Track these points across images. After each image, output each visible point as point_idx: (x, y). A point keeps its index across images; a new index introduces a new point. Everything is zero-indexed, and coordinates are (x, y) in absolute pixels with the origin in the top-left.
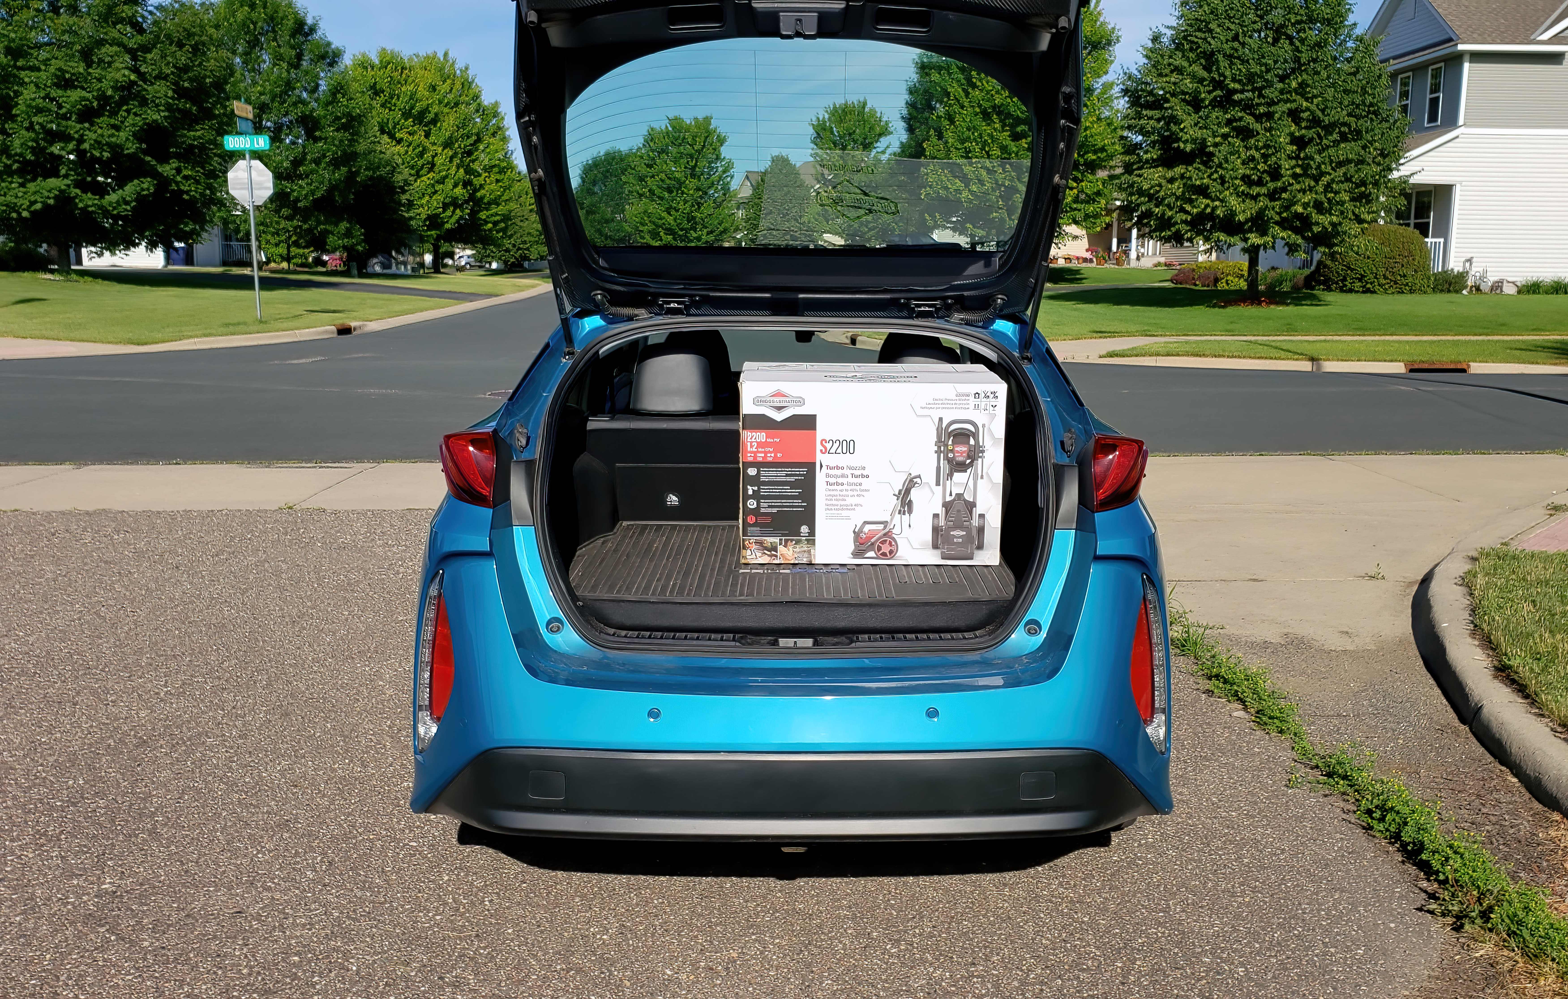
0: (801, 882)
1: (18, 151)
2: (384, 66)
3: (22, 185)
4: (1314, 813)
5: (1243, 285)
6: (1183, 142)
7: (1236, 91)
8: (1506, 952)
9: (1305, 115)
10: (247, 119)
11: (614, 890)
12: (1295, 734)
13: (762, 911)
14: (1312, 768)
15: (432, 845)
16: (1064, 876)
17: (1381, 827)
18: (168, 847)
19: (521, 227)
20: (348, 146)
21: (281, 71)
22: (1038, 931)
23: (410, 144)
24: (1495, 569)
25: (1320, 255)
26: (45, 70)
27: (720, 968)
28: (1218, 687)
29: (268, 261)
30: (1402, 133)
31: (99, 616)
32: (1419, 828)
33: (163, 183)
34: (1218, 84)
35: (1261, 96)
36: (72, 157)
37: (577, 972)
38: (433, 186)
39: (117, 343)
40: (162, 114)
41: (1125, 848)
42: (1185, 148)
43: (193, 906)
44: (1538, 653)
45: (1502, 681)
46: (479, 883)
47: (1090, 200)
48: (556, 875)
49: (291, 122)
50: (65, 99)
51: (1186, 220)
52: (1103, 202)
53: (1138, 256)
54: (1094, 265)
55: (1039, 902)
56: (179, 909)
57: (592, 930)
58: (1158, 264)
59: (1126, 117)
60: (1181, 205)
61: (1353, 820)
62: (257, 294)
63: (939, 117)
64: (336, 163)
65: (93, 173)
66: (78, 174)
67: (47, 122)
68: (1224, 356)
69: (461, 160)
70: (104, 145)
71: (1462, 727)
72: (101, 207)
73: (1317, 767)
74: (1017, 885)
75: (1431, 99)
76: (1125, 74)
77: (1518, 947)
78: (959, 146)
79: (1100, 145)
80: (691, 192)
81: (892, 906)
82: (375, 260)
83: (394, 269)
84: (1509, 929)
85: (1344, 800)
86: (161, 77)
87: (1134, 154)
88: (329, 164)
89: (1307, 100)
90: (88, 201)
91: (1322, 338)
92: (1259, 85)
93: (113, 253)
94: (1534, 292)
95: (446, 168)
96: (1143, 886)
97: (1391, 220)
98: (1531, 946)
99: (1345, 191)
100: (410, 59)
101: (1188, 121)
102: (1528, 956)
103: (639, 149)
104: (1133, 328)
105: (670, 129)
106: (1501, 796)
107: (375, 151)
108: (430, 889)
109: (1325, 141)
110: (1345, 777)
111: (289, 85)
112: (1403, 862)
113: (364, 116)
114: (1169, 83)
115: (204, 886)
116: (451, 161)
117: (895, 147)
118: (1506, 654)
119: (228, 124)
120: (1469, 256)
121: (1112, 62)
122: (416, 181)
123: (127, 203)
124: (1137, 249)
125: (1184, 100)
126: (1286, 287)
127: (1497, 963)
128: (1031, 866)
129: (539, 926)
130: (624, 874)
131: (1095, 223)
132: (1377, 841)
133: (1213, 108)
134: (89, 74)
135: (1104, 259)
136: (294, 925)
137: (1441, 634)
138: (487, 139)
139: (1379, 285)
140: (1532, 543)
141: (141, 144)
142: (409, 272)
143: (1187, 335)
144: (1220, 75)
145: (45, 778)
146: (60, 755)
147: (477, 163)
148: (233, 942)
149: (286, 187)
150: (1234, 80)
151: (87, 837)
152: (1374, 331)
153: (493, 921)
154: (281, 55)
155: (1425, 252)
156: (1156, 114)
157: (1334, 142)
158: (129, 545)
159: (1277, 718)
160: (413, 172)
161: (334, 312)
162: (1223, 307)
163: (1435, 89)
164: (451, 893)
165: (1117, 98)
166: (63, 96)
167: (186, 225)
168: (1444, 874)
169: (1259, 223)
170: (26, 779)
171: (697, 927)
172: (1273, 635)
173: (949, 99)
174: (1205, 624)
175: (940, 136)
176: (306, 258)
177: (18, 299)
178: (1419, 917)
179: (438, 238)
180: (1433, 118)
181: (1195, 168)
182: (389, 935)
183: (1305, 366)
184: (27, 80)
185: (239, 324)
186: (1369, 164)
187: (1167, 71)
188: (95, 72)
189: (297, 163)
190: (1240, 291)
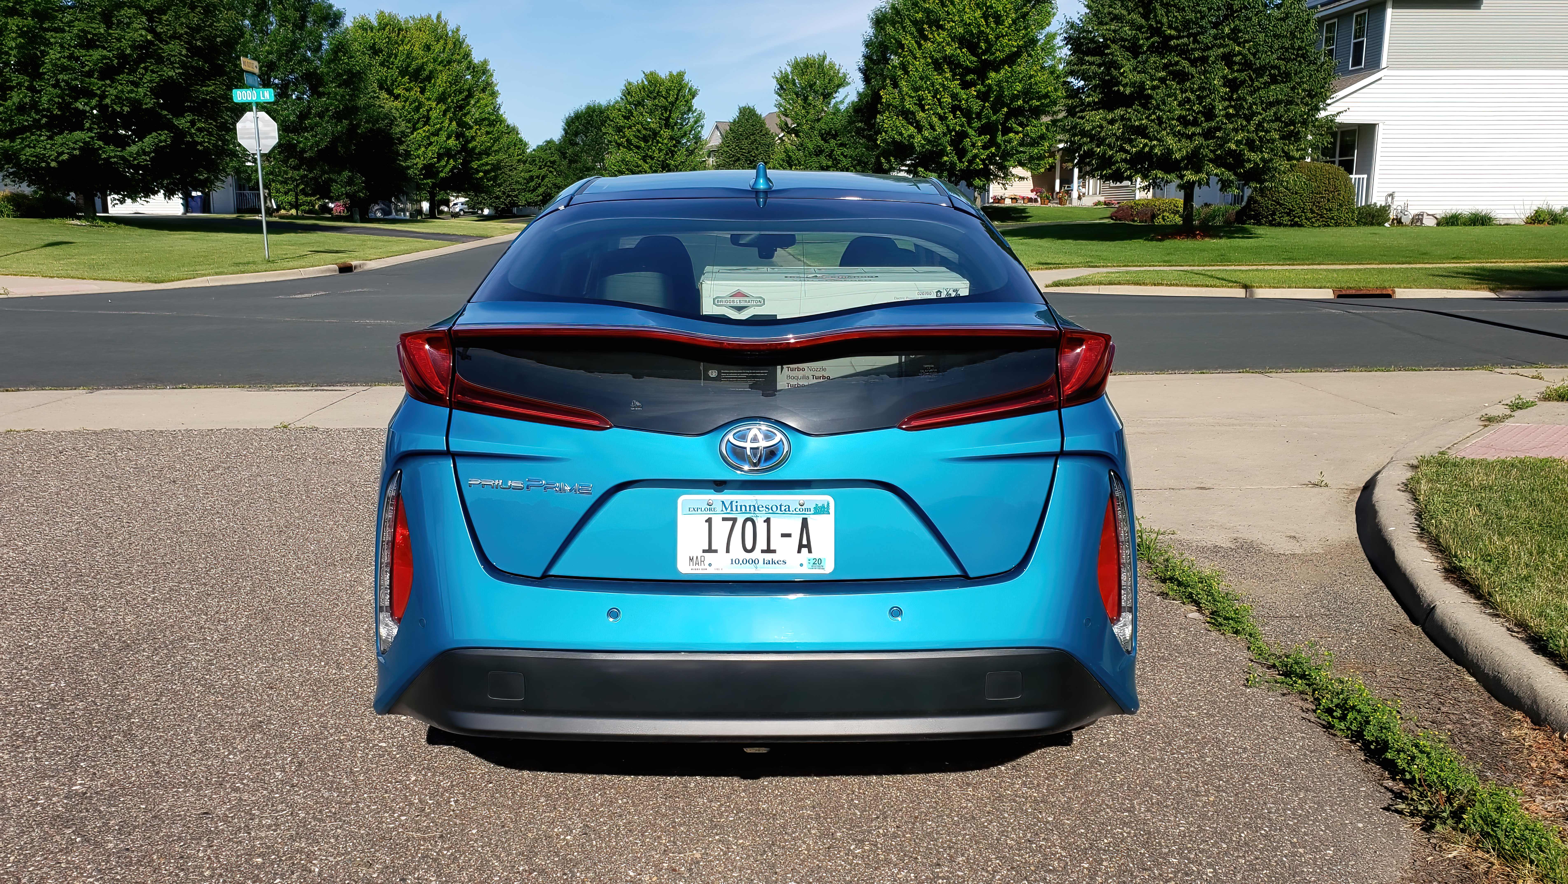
0: (765, 781)
1: (46, 106)
2: (383, 27)
3: (50, 138)
4: (1274, 712)
5: (1178, 220)
6: (1123, 86)
7: (1172, 37)
8: (1480, 853)
9: (1237, 59)
10: (254, 74)
11: (580, 789)
12: (1250, 635)
13: (726, 811)
14: (1268, 668)
15: (401, 746)
16: (1027, 775)
17: (1342, 725)
18: (141, 748)
19: (510, 176)
20: (350, 101)
21: (286, 32)
22: (1003, 832)
23: (407, 99)
24: (1438, 475)
25: (1250, 190)
26: (69, 32)
27: (683, 869)
28: (1172, 590)
29: (279, 208)
30: (1329, 75)
31: (96, 526)
32: (1381, 727)
33: (179, 134)
34: (1156, 31)
35: (1195, 41)
36: (95, 112)
37: (540, 874)
38: (428, 138)
39: (136, 281)
40: (177, 71)
41: (1087, 747)
42: (1124, 91)
43: (161, 807)
44: (1489, 555)
45: (1454, 582)
46: (446, 783)
47: (1034, 143)
48: (523, 775)
49: (296, 79)
50: (87, 58)
51: (1126, 158)
52: (1046, 144)
53: (1079, 196)
54: (1038, 204)
55: (1003, 802)
56: (146, 810)
57: (556, 830)
58: (1099, 203)
59: (1069, 63)
60: (1121, 145)
61: (1313, 719)
62: (264, 237)
63: (894, 67)
64: (338, 116)
65: (115, 127)
66: (101, 128)
67: (72, 80)
68: (1162, 284)
69: (454, 114)
70: (124, 100)
71: (1414, 627)
72: (122, 158)
73: (1274, 666)
74: (980, 784)
75: (1355, 44)
76: (1068, 23)
77: (1494, 849)
78: (913, 95)
79: (1044, 91)
80: (665, 141)
81: (856, 806)
82: (376, 207)
83: (394, 215)
84: (1482, 830)
85: (1302, 699)
86: (175, 36)
87: (1077, 97)
88: (331, 118)
89: (1239, 45)
90: (110, 152)
91: (1254, 267)
92: (1194, 31)
93: (134, 200)
94: (1453, 224)
95: (440, 121)
96: (1107, 786)
97: (1318, 156)
98: (1507, 847)
99: (1275, 130)
100: (407, 21)
101: (1127, 67)
102: (1504, 858)
103: (617, 102)
104: (1076, 260)
105: (646, 83)
106: (1459, 695)
107: (374, 106)
108: (397, 789)
109: (1256, 83)
110: (1303, 676)
111: (294, 45)
112: (1366, 761)
113: (363, 72)
114: (1109, 30)
115: (174, 787)
116: (444, 115)
117: (853, 97)
118: (1456, 556)
119: (238, 80)
120: (1390, 191)
121: (1054, 14)
122: (412, 133)
123: (145, 153)
124: (1078, 190)
125: (1123, 47)
126: (1219, 221)
127: (1472, 865)
128: (994, 765)
129: (503, 827)
130: (590, 773)
131: (1039, 165)
132: (1339, 740)
133: (1152, 52)
134: (110, 35)
135: (1048, 199)
136: (260, 826)
137: (1388, 537)
138: (477, 95)
139: (1306, 219)
140: (1470, 451)
141: (157, 99)
142: (408, 218)
143: (1128, 266)
144: (1157, 22)
145: (28, 680)
146: (44, 659)
147: (469, 117)
148: (198, 843)
149: (293, 139)
150: (1170, 27)
151: (63, 738)
152: (1303, 261)
153: (458, 822)
154: (286, 17)
155: (1349, 188)
156: (1097, 59)
157: (1264, 84)
158: (131, 461)
159: (1232, 619)
160: (409, 125)
161: (337, 252)
162: (1160, 240)
163: (1359, 34)
164: (417, 793)
165: (1060, 48)
166: (86, 55)
167: (201, 174)
168: (1410, 773)
169: (1194, 161)
170: (9, 682)
171: (661, 827)
172: (1223, 540)
173: (903, 51)
174: (1156, 530)
175: (895, 85)
176: (313, 206)
177: (47, 242)
178: (1388, 817)
179: (434, 186)
180: (1357, 61)
181: (1135, 110)
182: (352, 835)
183: (1240, 293)
184: (52, 40)
185: (248, 263)
186: (1297, 105)
187: (1107, 20)
188: (115, 32)
189: (303, 116)
190: (1176, 226)
